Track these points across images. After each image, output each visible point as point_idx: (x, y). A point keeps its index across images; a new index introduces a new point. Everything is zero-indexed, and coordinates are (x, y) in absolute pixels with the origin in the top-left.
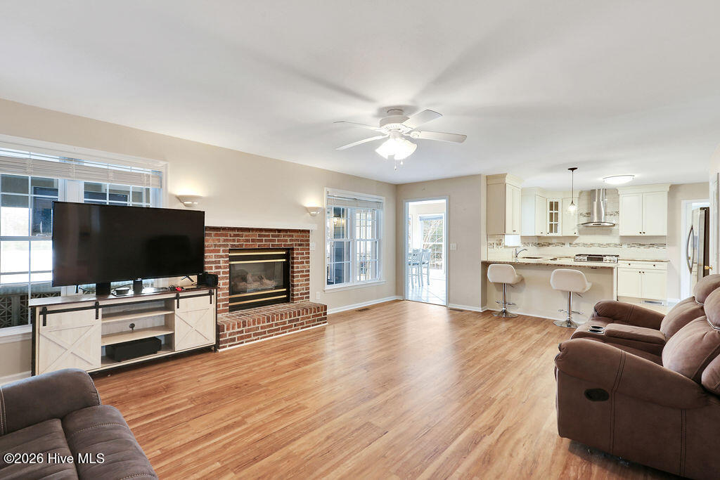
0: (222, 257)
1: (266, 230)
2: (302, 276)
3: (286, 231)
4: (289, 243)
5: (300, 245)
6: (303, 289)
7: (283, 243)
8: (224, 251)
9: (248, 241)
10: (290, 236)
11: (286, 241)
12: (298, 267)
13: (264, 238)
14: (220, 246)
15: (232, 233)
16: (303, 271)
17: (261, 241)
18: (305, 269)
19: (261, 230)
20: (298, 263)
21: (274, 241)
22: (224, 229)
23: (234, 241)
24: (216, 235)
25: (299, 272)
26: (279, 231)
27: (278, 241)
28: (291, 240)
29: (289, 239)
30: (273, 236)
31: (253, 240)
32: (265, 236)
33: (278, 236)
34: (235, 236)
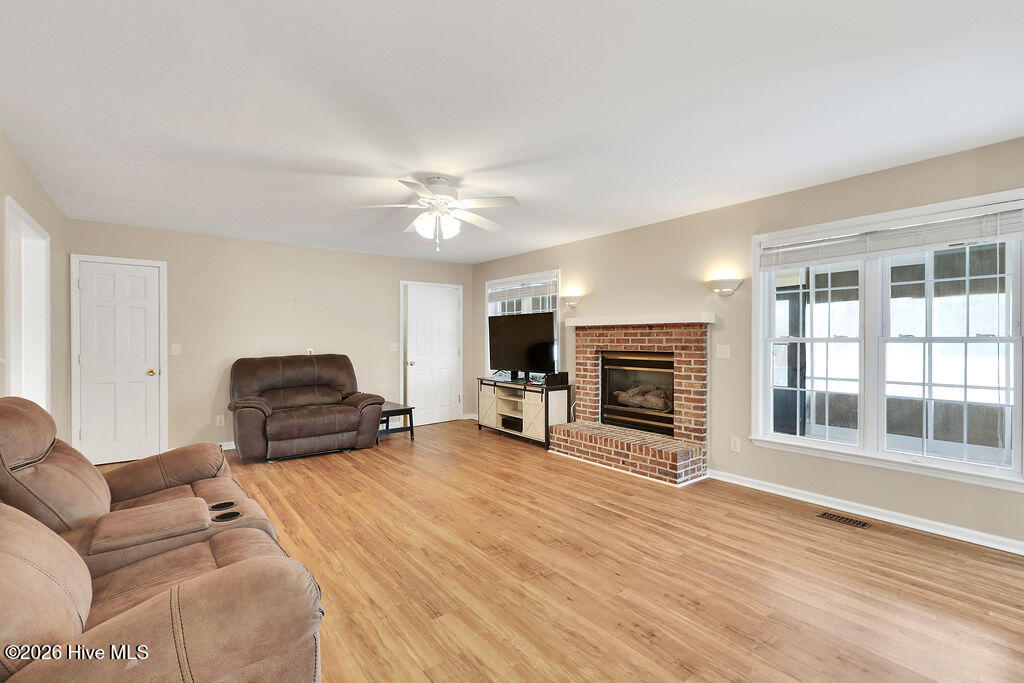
0: (589, 359)
1: (634, 327)
2: (687, 399)
3: (661, 326)
4: (665, 344)
5: (683, 348)
6: (690, 421)
7: (656, 345)
8: (591, 353)
9: (612, 341)
10: (667, 334)
11: (661, 341)
12: (680, 384)
13: (630, 338)
14: (587, 346)
15: (597, 332)
16: (689, 392)
17: (627, 341)
18: (692, 389)
19: (626, 327)
20: (681, 377)
21: (643, 341)
22: (590, 328)
23: (599, 341)
24: (584, 335)
25: (682, 392)
26: (651, 327)
27: (649, 341)
28: (668, 341)
29: (664, 338)
30: (642, 335)
31: (618, 341)
32: (632, 335)
33: (649, 335)
34: (600, 335)
